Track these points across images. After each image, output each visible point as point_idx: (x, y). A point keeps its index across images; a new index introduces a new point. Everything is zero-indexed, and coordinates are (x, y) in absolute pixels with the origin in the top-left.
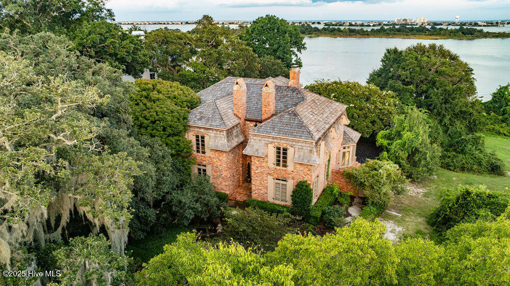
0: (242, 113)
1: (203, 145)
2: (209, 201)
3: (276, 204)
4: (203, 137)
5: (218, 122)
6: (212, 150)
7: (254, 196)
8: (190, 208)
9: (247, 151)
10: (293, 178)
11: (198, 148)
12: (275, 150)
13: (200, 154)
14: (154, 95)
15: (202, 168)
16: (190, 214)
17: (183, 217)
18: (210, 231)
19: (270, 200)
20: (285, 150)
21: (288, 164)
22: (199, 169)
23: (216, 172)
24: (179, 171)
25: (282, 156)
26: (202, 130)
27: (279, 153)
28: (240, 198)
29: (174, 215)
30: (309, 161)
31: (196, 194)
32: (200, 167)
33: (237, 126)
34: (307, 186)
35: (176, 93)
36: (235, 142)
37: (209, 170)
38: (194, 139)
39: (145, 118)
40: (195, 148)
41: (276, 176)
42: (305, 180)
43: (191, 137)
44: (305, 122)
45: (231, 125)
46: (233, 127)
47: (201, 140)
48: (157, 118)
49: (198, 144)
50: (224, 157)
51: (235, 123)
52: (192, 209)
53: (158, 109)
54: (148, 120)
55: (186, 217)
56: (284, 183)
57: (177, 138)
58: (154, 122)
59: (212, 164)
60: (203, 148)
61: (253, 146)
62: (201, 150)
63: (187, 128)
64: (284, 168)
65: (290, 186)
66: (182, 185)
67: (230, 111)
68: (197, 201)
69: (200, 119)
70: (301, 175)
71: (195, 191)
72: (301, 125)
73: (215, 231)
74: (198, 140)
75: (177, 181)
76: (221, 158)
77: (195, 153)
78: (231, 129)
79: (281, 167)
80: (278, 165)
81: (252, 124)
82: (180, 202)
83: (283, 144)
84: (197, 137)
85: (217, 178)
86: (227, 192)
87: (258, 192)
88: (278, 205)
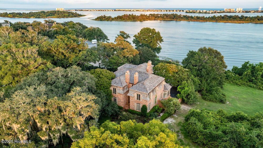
0: (128, 81)
1: (115, 91)
2: (116, 110)
3: (137, 111)
4: (115, 89)
5: (120, 85)
6: (118, 93)
7: (131, 108)
8: (110, 112)
9: (128, 95)
10: (142, 104)
11: (114, 92)
12: (137, 95)
13: (115, 94)
14: (101, 76)
15: (115, 98)
16: (110, 114)
17: (108, 114)
18: (116, 118)
19: (135, 109)
20: (140, 95)
21: (140, 99)
22: (114, 99)
23: (119, 100)
24: (108, 100)
25: (139, 97)
26: (115, 87)
27: (138, 96)
28: (126, 108)
29: (106, 113)
30: (146, 99)
31: (112, 108)
32: (114, 98)
33: (126, 85)
34: (145, 107)
35: (108, 75)
36: (125, 91)
37: (117, 99)
38: (112, 89)
39: (98, 84)
40: (113, 92)
41: (137, 103)
42: (145, 104)
43: (112, 88)
44: (146, 87)
45: (124, 86)
46: (125, 86)
47: (115, 90)
48: (102, 84)
49: (114, 91)
50: (122, 96)
51: (125, 85)
52: (111, 112)
53: (102, 81)
54: (99, 84)
55: (109, 114)
56: (139, 105)
57: (107, 89)
58: (101, 85)
59: (118, 97)
60: (115, 92)
61: (130, 93)
62: (115, 93)
63: (111, 86)
64: (139, 101)
65: (141, 106)
66: (108, 104)
67: (124, 80)
68: (112, 110)
69: (115, 83)
70: (144, 103)
71: (112, 107)
72: (145, 88)
73: (118, 118)
74: (114, 90)
75: (107, 103)
76: (121, 96)
77: (113, 93)
78: (124, 87)
79: (138, 100)
80: (138, 99)
81: (131, 85)
82: (108, 110)
83: (139, 94)
84: (114, 89)
85: (120, 102)
86: (122, 106)
87: (131, 107)
88: (138, 112)
